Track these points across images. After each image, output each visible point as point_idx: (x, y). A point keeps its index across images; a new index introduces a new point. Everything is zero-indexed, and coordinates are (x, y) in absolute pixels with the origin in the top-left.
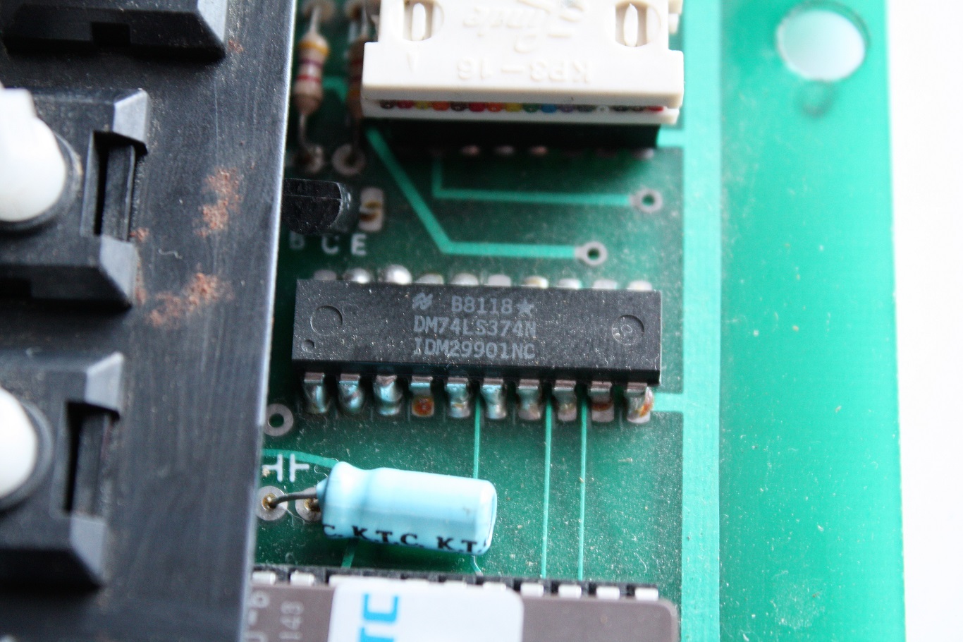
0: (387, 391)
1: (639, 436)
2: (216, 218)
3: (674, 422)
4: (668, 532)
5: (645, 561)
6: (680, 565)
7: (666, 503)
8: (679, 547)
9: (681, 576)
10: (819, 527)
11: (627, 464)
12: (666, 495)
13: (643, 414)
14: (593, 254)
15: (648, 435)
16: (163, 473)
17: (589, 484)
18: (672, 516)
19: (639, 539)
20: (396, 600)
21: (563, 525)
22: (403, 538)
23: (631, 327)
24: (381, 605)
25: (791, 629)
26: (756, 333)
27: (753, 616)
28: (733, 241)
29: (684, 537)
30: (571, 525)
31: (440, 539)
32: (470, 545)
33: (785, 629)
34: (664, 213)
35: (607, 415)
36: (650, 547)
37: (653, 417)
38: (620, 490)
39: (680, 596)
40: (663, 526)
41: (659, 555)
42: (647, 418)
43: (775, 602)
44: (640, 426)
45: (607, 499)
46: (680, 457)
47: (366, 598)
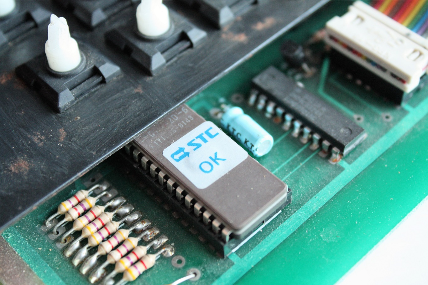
0: (270, 109)
1: (327, 166)
2: (260, 26)
3: (341, 169)
4: (312, 192)
5: (298, 194)
6: (307, 202)
7: (319, 185)
8: (311, 198)
9: (304, 204)
10: (356, 222)
11: (317, 169)
12: (320, 184)
13: (334, 162)
14: (359, 119)
15: (330, 167)
16: (190, 65)
17: (302, 167)
18: (317, 190)
19: (302, 188)
20: (217, 134)
21: (285, 170)
22: (238, 134)
23: (348, 132)
24: (212, 132)
25: (322, 239)
26: (386, 166)
27: (315, 228)
28: (402, 141)
29: (315, 196)
30: (287, 172)
31: (246, 139)
32: (253, 146)
33: (320, 238)
34: (388, 123)
35: (323, 155)
36: (303, 192)
37: (336, 165)
38: (309, 174)
39: (299, 209)
40: (312, 190)
41: (303, 195)
42: (334, 163)
43: (324, 230)
44: (330, 164)
45: (303, 173)
46: (333, 178)
47: (211, 128)
